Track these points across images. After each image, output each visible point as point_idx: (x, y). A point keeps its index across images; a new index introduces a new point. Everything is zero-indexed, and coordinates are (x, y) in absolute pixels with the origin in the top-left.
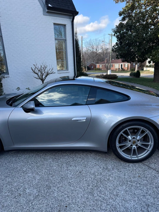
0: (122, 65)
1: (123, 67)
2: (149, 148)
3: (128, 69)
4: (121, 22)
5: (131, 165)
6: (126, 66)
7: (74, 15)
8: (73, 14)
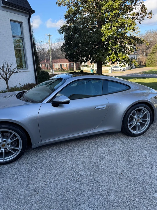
0: (61, 65)
1: (62, 67)
2: (147, 123)
3: (67, 69)
4: (66, 24)
5: (137, 138)
6: (65, 66)
7: (31, 13)
8: (29, 12)
